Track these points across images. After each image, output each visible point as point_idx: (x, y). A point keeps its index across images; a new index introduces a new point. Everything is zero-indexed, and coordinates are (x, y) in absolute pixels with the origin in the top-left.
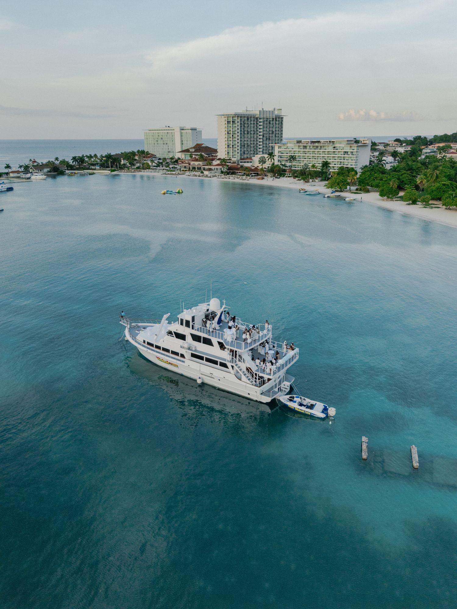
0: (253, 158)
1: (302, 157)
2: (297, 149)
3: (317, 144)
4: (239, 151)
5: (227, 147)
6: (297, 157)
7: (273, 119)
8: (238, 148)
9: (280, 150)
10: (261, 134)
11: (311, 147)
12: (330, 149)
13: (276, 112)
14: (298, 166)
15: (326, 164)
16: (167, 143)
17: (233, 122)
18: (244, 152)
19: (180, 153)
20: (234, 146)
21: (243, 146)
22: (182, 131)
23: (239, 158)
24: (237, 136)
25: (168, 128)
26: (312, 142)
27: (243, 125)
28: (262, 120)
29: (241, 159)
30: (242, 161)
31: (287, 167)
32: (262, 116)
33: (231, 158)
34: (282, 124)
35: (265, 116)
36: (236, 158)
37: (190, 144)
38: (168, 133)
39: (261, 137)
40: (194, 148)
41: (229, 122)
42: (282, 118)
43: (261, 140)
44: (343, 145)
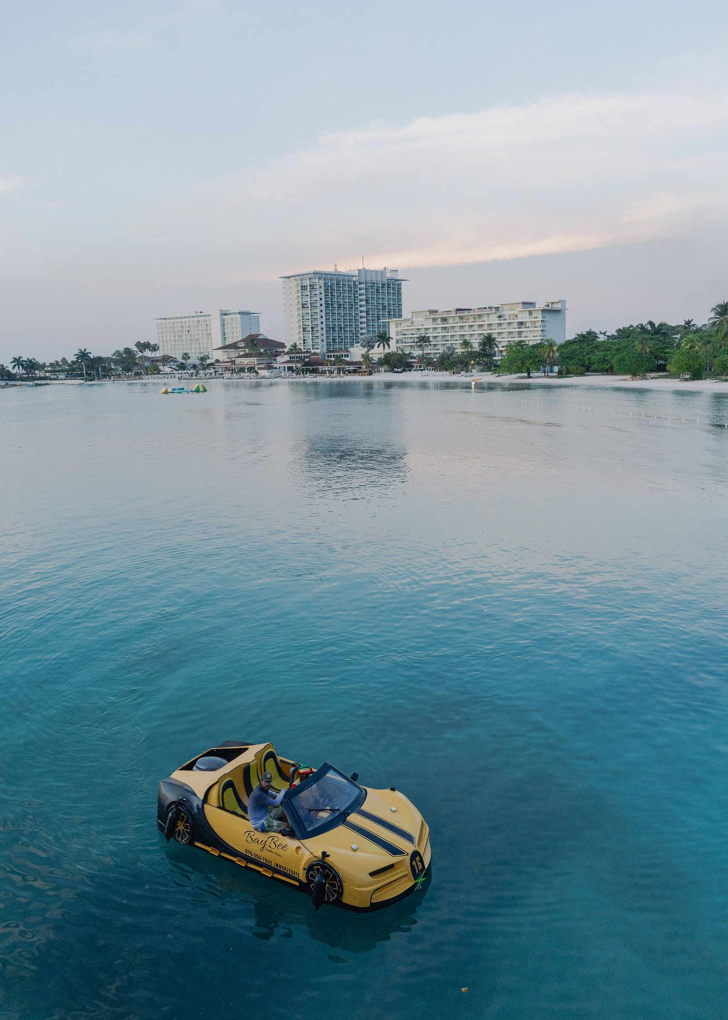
0: (351, 349)
1: (440, 339)
2: (430, 324)
3: (466, 313)
4: (324, 338)
5: (302, 330)
6: (431, 339)
7: (383, 285)
8: (321, 334)
9: (399, 329)
10: (364, 309)
11: (457, 319)
12: (494, 320)
13: (389, 275)
14: (434, 352)
15: (489, 341)
16: (197, 339)
17: (312, 287)
18: (334, 340)
19: (220, 351)
20: (315, 329)
21: (330, 329)
22: (225, 317)
23: (325, 350)
24: (320, 310)
25: (199, 314)
26: (458, 310)
27: (328, 289)
28: (363, 286)
29: (329, 351)
30: (329, 354)
31: (414, 358)
32: (364, 280)
33: (310, 349)
34: (399, 294)
35: (369, 280)
36: (321, 349)
37: (236, 335)
38: (199, 322)
39: (364, 314)
40: (243, 340)
41: (303, 288)
42: (400, 284)
43: (364, 320)
44: (516, 312)
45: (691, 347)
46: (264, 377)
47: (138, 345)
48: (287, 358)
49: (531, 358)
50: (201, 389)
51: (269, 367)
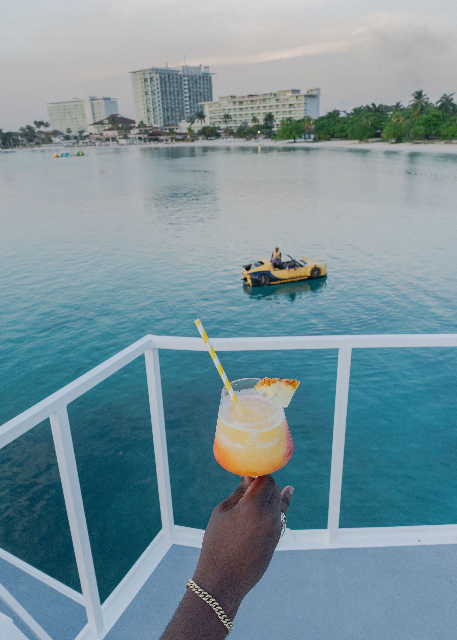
0: (180, 124)
1: (238, 116)
2: (231, 106)
3: (255, 98)
4: (162, 116)
5: (146, 111)
6: (232, 116)
7: (200, 77)
8: (159, 113)
9: (211, 109)
10: (187, 95)
11: (249, 102)
12: (273, 102)
13: (203, 70)
14: (234, 125)
15: (269, 118)
16: (76, 118)
17: (151, 79)
18: (168, 118)
19: (93, 126)
20: (155, 110)
21: (165, 110)
22: (94, 102)
23: (162, 124)
24: (158, 96)
25: (75, 100)
26: (250, 96)
27: (162, 81)
28: (186, 78)
29: (165, 126)
30: (166, 127)
31: (221, 130)
32: (186, 74)
33: (152, 124)
34: (211, 84)
35: (190, 74)
36: (159, 124)
37: (103, 115)
38: (76, 105)
39: (188, 99)
40: (108, 119)
41: (146, 80)
42: (210, 77)
43: (188, 103)
44: (287, 97)
45: (398, 121)
46: (123, 145)
47: (36, 123)
48: (137, 131)
49: (296, 129)
50: (81, 153)
51: (126, 137)
